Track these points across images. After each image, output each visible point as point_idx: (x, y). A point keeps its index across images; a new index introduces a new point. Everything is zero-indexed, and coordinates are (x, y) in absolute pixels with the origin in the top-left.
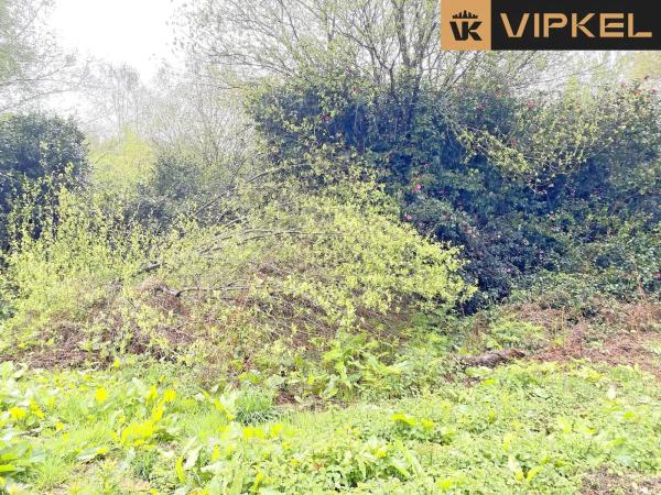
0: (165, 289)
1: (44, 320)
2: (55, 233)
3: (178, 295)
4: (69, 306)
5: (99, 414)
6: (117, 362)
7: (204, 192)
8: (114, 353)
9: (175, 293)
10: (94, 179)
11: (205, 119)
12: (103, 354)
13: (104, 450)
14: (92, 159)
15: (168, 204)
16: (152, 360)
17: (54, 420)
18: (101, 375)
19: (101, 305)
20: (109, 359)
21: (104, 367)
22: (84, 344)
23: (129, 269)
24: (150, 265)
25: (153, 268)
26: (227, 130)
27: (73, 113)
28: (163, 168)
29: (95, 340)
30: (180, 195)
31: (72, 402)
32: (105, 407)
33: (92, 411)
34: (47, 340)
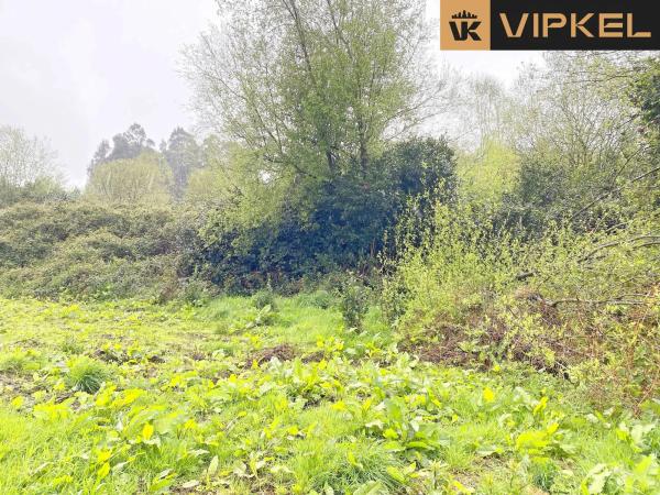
0: (539, 299)
1: (428, 320)
2: (432, 242)
3: (555, 306)
4: (449, 308)
5: (488, 413)
6: (497, 367)
7: (572, 196)
8: (493, 358)
9: (551, 303)
10: (462, 191)
11: (570, 117)
12: (482, 357)
13: (500, 450)
14: (460, 173)
15: (535, 211)
16: (533, 369)
17: (449, 410)
18: (483, 377)
19: (476, 310)
20: (487, 363)
21: (483, 369)
22: (464, 345)
23: (500, 277)
24: (522, 273)
25: (525, 277)
26: (597, 126)
27: (443, 133)
28: (527, 175)
29: (474, 342)
30: (546, 202)
31: (462, 397)
32: (494, 408)
33: (481, 410)
34: (432, 337)
